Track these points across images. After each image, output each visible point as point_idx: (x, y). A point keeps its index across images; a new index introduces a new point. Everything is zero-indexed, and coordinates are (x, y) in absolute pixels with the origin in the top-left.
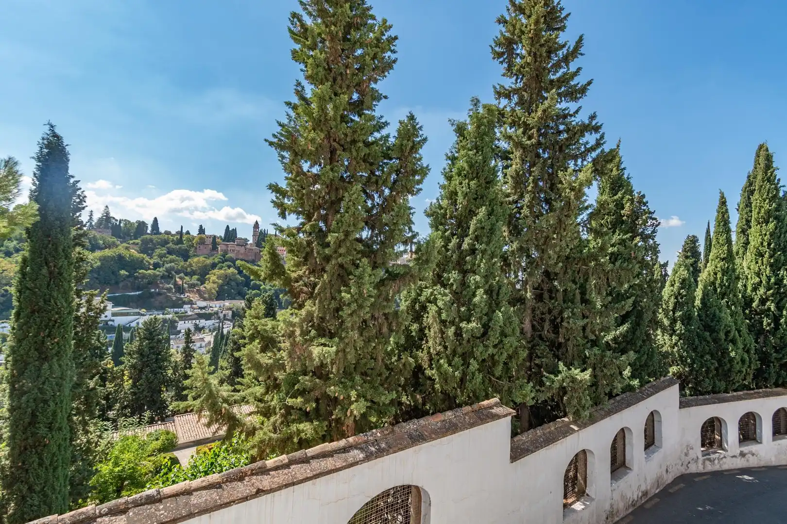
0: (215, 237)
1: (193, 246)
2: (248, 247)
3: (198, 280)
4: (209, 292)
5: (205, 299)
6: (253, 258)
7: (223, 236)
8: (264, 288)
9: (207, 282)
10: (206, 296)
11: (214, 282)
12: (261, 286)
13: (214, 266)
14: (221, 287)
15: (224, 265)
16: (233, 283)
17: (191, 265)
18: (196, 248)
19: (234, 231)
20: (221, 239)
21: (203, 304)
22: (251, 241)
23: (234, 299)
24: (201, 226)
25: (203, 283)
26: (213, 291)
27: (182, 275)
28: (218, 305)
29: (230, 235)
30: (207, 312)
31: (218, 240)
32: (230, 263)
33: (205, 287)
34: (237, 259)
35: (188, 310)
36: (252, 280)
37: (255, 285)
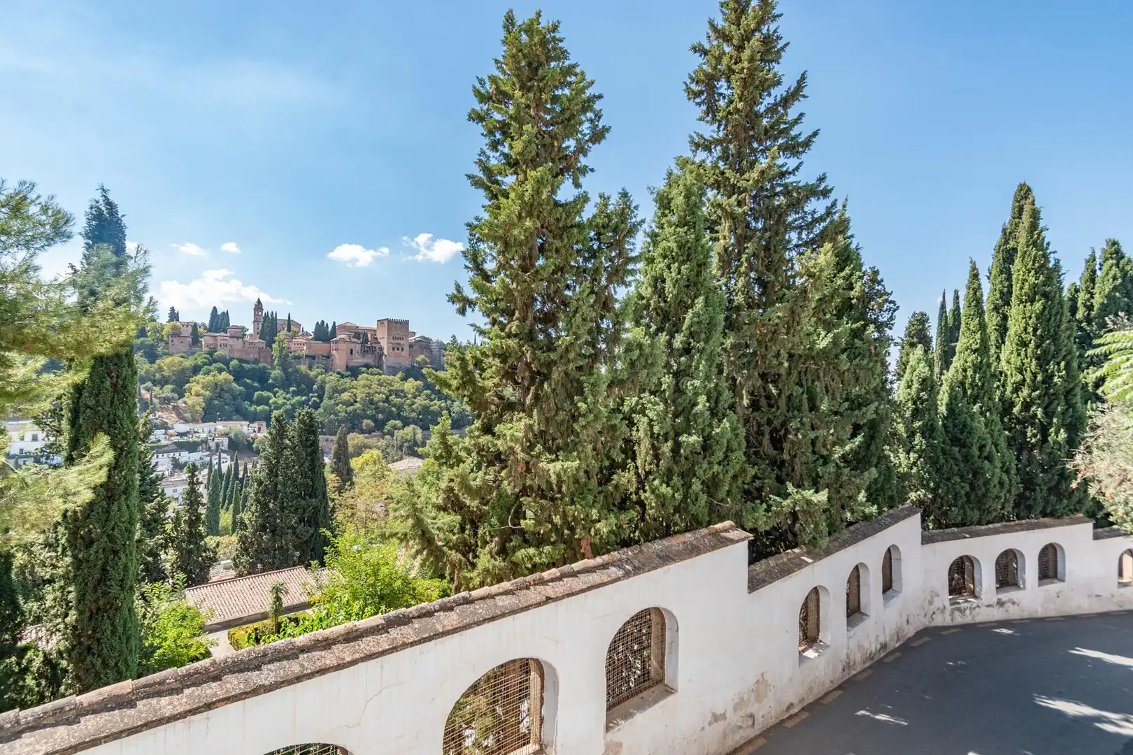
0: (195, 326)
1: (161, 340)
2: (246, 339)
3: (173, 391)
4: (192, 409)
5: (186, 421)
6: (256, 356)
7: (207, 322)
8: (275, 403)
9: (187, 394)
10: (188, 415)
11: (198, 395)
12: (269, 398)
13: (196, 370)
14: (209, 401)
15: (212, 368)
16: (227, 395)
17: (160, 369)
18: (167, 343)
19: (226, 315)
20: (205, 328)
21: (182, 427)
22: (251, 331)
23: (229, 419)
24: (173, 309)
25: (181, 396)
26: (198, 408)
27: (149, 384)
28: (206, 430)
29: (219, 321)
30: (191, 440)
31: (201, 330)
32: (221, 365)
33: (185, 403)
34: (231, 359)
35: (162, 437)
36: (257, 389)
37: (261, 397)
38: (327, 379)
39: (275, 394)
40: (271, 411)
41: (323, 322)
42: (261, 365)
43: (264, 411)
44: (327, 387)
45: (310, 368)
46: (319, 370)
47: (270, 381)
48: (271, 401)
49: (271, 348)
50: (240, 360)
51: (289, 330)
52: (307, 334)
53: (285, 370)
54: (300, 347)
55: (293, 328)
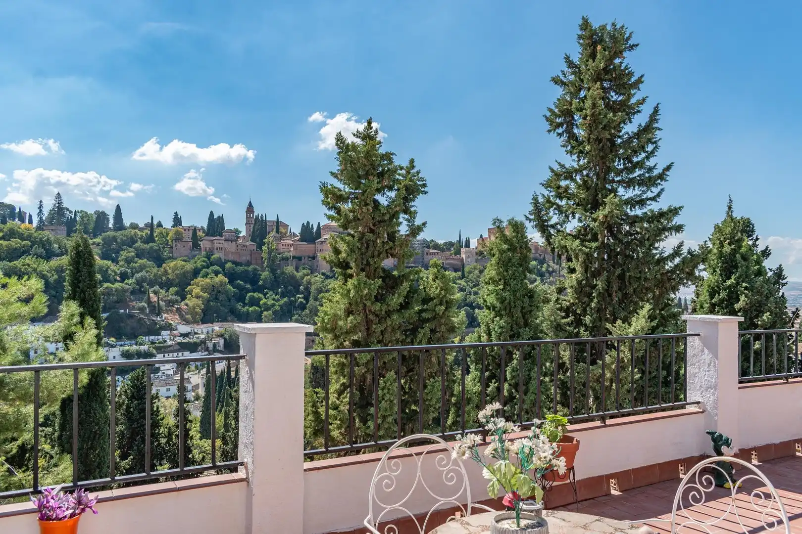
0: (195, 230)
1: (167, 244)
2: (240, 241)
3: (177, 294)
4: (192, 310)
5: (187, 322)
6: (248, 258)
7: (206, 227)
8: (265, 304)
9: (189, 296)
10: (189, 316)
11: (198, 297)
12: (260, 299)
13: (196, 273)
14: (207, 303)
15: (209, 271)
16: (221, 297)
17: (166, 273)
18: (172, 248)
19: (221, 219)
20: (204, 232)
21: (184, 329)
22: (243, 233)
23: (225, 320)
24: (176, 214)
25: (183, 298)
26: (198, 310)
27: (157, 288)
28: (205, 331)
30: (191, 341)
31: (200, 234)
32: (218, 268)
33: (186, 305)
34: (226, 262)
35: (167, 338)
36: (248, 291)
37: (252, 298)
38: (312, 280)
39: (265, 295)
40: (262, 312)
41: (308, 223)
42: (252, 267)
43: (255, 311)
44: (313, 289)
45: (297, 270)
46: (305, 271)
47: (261, 283)
48: (261, 302)
49: (261, 250)
50: (234, 263)
51: (278, 231)
52: (295, 235)
53: (273, 271)
54: (288, 247)
55: (282, 230)
